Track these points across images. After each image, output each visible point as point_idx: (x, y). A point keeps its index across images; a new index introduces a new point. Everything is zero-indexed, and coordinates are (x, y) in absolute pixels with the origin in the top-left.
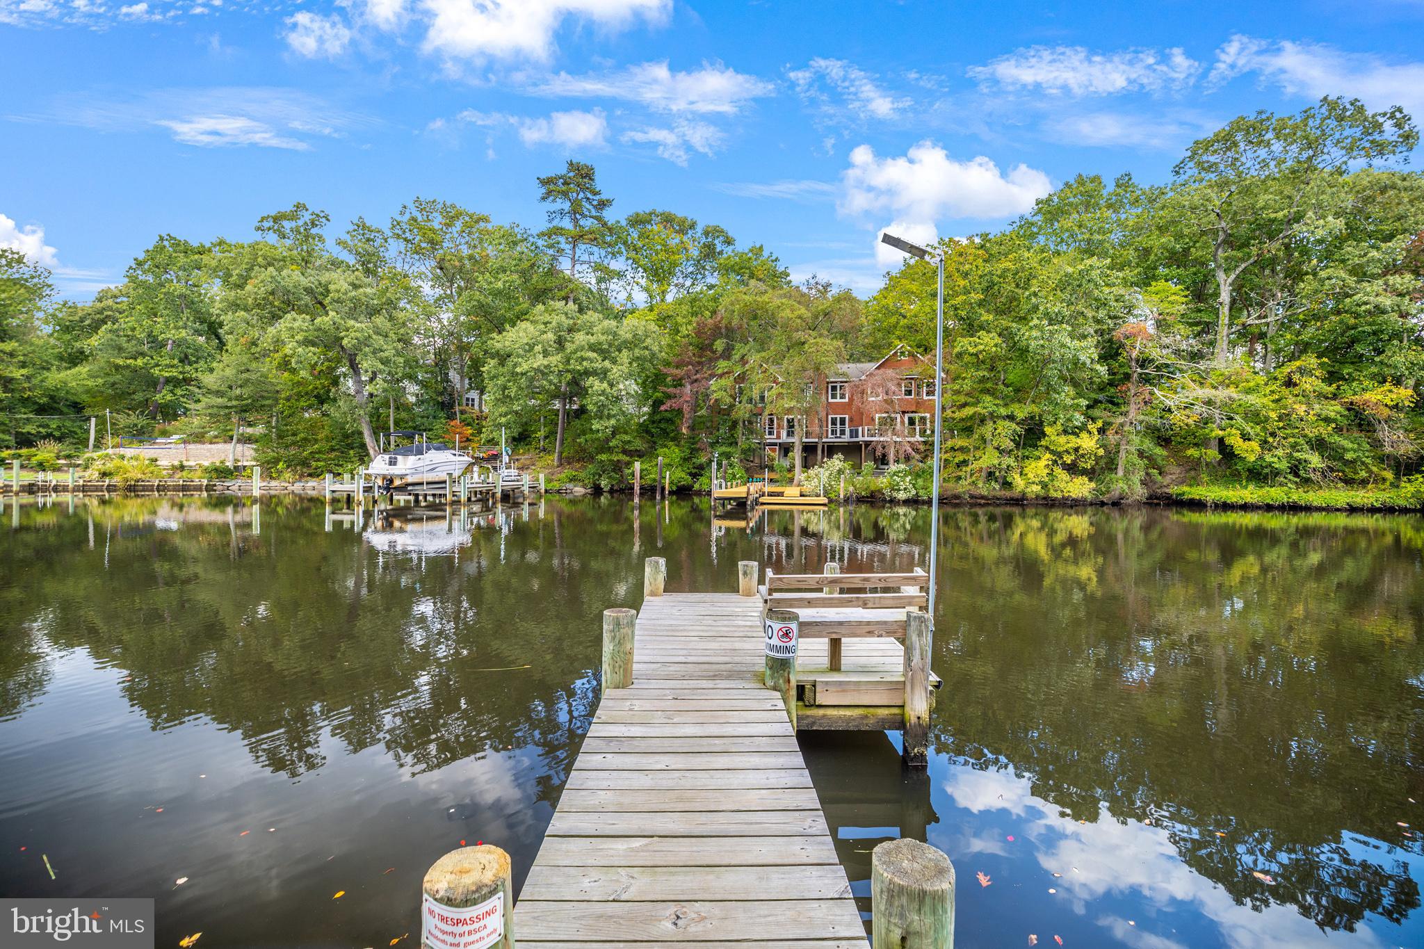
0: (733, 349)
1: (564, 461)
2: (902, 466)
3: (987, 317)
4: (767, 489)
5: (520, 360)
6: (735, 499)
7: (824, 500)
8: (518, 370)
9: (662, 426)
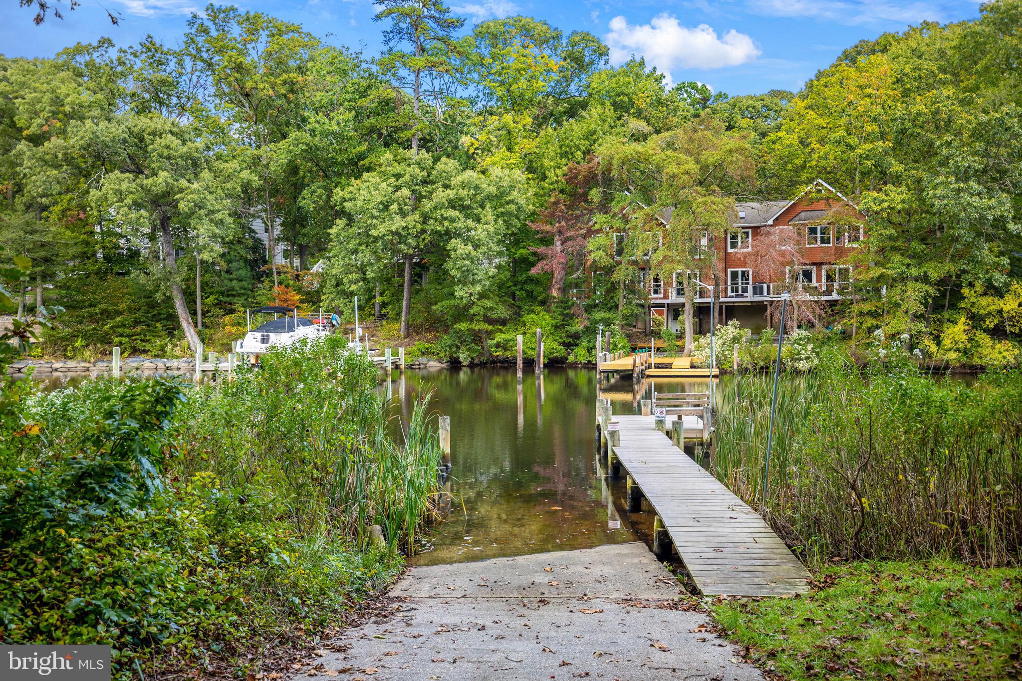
0: (612, 201)
1: (413, 330)
2: (804, 333)
3: (897, 167)
4: (654, 360)
5: (375, 221)
6: (617, 372)
7: (716, 371)
8: (374, 233)
9: (528, 288)
